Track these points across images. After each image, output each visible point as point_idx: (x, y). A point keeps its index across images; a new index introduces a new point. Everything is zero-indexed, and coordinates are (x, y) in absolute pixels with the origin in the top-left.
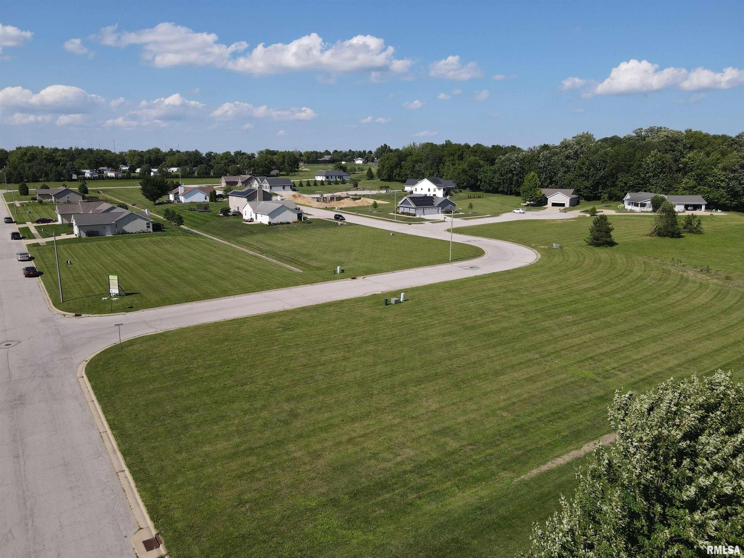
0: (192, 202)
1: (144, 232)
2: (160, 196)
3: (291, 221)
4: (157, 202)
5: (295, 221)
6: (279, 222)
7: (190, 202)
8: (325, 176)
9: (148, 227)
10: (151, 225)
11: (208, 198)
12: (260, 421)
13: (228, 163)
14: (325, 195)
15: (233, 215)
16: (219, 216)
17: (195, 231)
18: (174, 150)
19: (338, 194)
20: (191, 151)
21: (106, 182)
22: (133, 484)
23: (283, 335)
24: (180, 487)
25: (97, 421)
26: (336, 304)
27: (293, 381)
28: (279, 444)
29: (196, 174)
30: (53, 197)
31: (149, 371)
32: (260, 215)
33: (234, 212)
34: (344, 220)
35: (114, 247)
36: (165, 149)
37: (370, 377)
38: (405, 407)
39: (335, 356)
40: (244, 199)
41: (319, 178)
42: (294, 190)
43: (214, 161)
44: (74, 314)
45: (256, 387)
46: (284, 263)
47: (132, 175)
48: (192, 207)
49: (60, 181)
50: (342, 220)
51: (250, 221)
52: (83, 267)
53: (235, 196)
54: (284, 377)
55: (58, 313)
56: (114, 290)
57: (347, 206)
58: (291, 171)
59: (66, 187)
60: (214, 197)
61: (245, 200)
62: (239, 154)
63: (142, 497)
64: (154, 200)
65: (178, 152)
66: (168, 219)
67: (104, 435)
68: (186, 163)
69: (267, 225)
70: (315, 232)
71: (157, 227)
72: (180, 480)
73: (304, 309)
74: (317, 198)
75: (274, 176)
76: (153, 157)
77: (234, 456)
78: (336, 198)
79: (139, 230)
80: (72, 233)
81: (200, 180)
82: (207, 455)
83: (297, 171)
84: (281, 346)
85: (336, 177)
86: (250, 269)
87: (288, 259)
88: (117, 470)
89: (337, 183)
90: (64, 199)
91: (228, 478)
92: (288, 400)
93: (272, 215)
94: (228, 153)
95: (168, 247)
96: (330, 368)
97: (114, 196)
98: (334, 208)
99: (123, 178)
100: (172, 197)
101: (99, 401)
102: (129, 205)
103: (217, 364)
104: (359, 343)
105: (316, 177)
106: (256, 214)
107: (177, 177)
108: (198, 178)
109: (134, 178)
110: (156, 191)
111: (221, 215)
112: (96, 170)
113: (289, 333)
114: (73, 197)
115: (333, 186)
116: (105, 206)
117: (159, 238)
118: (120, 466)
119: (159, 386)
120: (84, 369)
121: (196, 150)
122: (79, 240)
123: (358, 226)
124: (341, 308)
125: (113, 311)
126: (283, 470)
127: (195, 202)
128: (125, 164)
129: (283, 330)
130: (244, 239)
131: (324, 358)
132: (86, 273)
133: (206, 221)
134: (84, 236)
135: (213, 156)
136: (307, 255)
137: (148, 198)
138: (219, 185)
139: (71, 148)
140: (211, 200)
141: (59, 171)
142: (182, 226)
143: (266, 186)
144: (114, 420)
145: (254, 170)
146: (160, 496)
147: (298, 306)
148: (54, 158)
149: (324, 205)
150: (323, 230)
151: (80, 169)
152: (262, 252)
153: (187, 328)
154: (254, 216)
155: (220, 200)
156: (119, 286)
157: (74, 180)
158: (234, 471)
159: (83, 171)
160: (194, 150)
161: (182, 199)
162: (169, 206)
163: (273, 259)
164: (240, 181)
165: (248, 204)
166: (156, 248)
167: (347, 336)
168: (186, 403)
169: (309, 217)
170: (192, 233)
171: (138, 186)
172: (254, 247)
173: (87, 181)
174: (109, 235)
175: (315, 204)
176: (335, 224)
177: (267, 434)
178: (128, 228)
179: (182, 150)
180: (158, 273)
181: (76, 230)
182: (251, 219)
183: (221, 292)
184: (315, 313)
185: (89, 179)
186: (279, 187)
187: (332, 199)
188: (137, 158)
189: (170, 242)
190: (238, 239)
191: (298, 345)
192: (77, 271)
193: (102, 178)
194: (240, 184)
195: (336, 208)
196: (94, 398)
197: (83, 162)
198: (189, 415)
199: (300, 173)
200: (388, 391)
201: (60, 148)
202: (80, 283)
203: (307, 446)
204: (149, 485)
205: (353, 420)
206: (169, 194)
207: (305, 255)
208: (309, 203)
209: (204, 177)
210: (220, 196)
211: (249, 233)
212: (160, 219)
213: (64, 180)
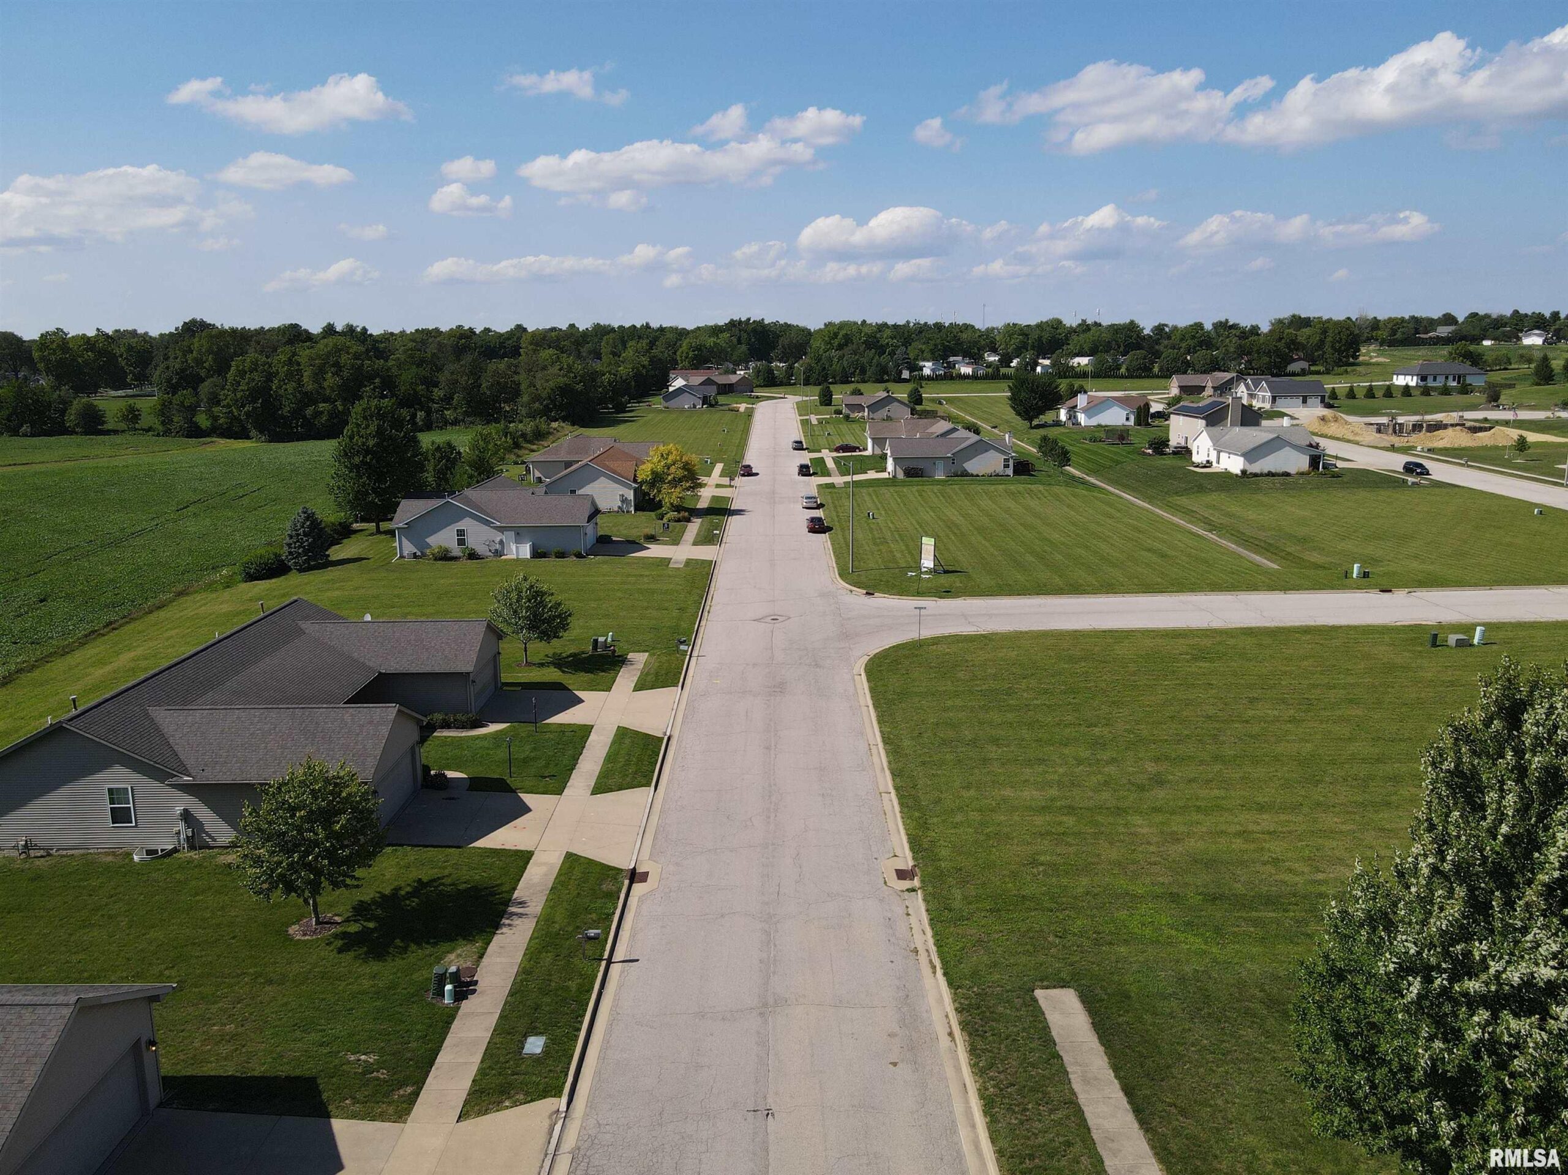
0: (1099, 426)
1: (997, 475)
2: (1041, 411)
3: (1292, 470)
4: (1035, 422)
5: (1302, 470)
6: (1266, 471)
7: (1095, 424)
8: (1417, 375)
9: (1006, 466)
10: (1011, 463)
11: (1132, 418)
12: (1099, 777)
13: (1195, 347)
14: (1401, 420)
15: (1174, 453)
16: (1145, 454)
17: (1092, 480)
18: (1089, 322)
19: (1439, 417)
20: (1122, 322)
21: (957, 385)
22: (897, 808)
23: (1190, 666)
24: (956, 826)
25: (869, 731)
26: (1320, 630)
27: (1177, 735)
28: (1119, 811)
29: (1123, 370)
30: (866, 410)
31: (953, 682)
32: (1227, 455)
33: (1176, 448)
34: (1428, 474)
35: (944, 497)
36: (1071, 321)
37: (1329, 756)
38: (1376, 812)
39: (1276, 713)
40: (1200, 420)
41: (1400, 381)
42: (1329, 406)
43: (1166, 342)
44: (865, 592)
45: (1110, 732)
46: (1250, 551)
47: (1003, 370)
48: (1097, 435)
49: (882, 381)
50: (1421, 474)
51: (1205, 467)
52: (891, 525)
53: (1184, 415)
54: (1164, 727)
55: (844, 588)
56: (928, 563)
57: (1448, 446)
58: (1339, 363)
59: (888, 392)
60: (1143, 415)
61: (1201, 423)
62: (1223, 326)
63: (904, 824)
64: (1031, 420)
65: (1097, 324)
66: (1045, 454)
67: (874, 748)
68: (1108, 347)
69: (1237, 475)
70: (1343, 497)
71: (1023, 468)
72: (959, 818)
73: (1249, 632)
74: (1377, 424)
75: (1294, 374)
76: (1046, 336)
77: (1044, 809)
78: (1429, 426)
79: (989, 470)
80: (884, 470)
81: (1128, 383)
82: (1005, 800)
83: (1353, 364)
84: (1178, 682)
85: (1447, 378)
86: (1170, 553)
87: (1262, 544)
88: (882, 789)
89: (1446, 391)
90: (883, 413)
91: (1024, 832)
92: (1157, 760)
93: (1250, 455)
94: (1199, 326)
95: (1033, 503)
96: (1256, 729)
97: (965, 411)
98: (1413, 448)
99: (986, 377)
100: (1063, 415)
101: (876, 707)
102: (985, 426)
103: (1058, 691)
104: (1335, 701)
105: (1395, 377)
106: (1219, 452)
107: (1084, 375)
108: (1126, 378)
109: (1006, 377)
110: (1034, 402)
111: (1150, 451)
112: (943, 363)
113: (1202, 664)
114: (895, 409)
115: (1435, 398)
116: (943, 426)
117: (1021, 487)
118: (886, 785)
119: (962, 704)
120: (864, 666)
121: (1132, 322)
122: (893, 481)
123: (1457, 489)
124: (1326, 639)
125: (919, 594)
126: (1111, 844)
127: (1106, 426)
128: (994, 350)
129: (1193, 659)
130: (1183, 501)
131: (1251, 713)
132: (892, 534)
133: (1118, 463)
134: (901, 475)
135: (1166, 333)
136: (1303, 541)
137: (1019, 414)
138: (1165, 394)
139: (908, 322)
140: (1138, 422)
141: (883, 364)
142: (1067, 468)
143: (1264, 396)
144: (890, 733)
145: (1249, 362)
146: (928, 829)
147: (1238, 626)
148: (878, 342)
149: (1390, 439)
150: (1362, 494)
151: (917, 360)
152: (1212, 526)
153: (1026, 632)
154: (1213, 458)
155: (1156, 423)
156: (935, 556)
157: (905, 381)
158: (1038, 826)
159: (922, 364)
160: (1128, 321)
161: (1082, 418)
162: (1052, 433)
163: (1229, 541)
164: (1210, 384)
165: (1205, 432)
166: (1012, 504)
167: (1315, 686)
168: (993, 732)
169: (1340, 464)
170: (1084, 483)
171: (1004, 392)
172: (1198, 516)
173: (924, 383)
174: (940, 476)
175: (1372, 436)
176: (1398, 482)
177: (1105, 795)
178: (972, 466)
179: (1106, 322)
180: (1004, 544)
181: (890, 464)
182: (1208, 462)
183: (1102, 586)
184: (1267, 641)
185: (929, 378)
186: (1295, 400)
187: (1417, 427)
188: (1017, 340)
189: (1040, 495)
190: (1170, 499)
191: (1210, 684)
192: (881, 529)
193: (950, 377)
194: (1209, 391)
195: (1419, 448)
196: (870, 703)
197: (924, 347)
198: (994, 748)
199: (1358, 368)
200: (1355, 783)
201: (890, 322)
202: (881, 547)
203: (1162, 823)
204: (917, 814)
205: (1261, 808)
206: (1059, 409)
207: (1299, 541)
208: (1356, 434)
209: (1140, 377)
210: (1160, 415)
211: (1196, 488)
212: (1030, 454)
213: (887, 381)
